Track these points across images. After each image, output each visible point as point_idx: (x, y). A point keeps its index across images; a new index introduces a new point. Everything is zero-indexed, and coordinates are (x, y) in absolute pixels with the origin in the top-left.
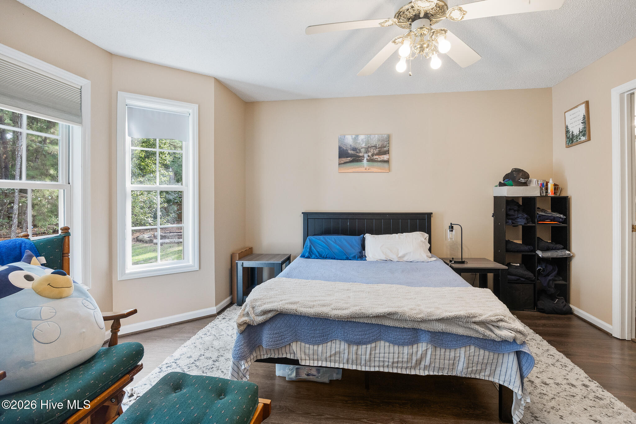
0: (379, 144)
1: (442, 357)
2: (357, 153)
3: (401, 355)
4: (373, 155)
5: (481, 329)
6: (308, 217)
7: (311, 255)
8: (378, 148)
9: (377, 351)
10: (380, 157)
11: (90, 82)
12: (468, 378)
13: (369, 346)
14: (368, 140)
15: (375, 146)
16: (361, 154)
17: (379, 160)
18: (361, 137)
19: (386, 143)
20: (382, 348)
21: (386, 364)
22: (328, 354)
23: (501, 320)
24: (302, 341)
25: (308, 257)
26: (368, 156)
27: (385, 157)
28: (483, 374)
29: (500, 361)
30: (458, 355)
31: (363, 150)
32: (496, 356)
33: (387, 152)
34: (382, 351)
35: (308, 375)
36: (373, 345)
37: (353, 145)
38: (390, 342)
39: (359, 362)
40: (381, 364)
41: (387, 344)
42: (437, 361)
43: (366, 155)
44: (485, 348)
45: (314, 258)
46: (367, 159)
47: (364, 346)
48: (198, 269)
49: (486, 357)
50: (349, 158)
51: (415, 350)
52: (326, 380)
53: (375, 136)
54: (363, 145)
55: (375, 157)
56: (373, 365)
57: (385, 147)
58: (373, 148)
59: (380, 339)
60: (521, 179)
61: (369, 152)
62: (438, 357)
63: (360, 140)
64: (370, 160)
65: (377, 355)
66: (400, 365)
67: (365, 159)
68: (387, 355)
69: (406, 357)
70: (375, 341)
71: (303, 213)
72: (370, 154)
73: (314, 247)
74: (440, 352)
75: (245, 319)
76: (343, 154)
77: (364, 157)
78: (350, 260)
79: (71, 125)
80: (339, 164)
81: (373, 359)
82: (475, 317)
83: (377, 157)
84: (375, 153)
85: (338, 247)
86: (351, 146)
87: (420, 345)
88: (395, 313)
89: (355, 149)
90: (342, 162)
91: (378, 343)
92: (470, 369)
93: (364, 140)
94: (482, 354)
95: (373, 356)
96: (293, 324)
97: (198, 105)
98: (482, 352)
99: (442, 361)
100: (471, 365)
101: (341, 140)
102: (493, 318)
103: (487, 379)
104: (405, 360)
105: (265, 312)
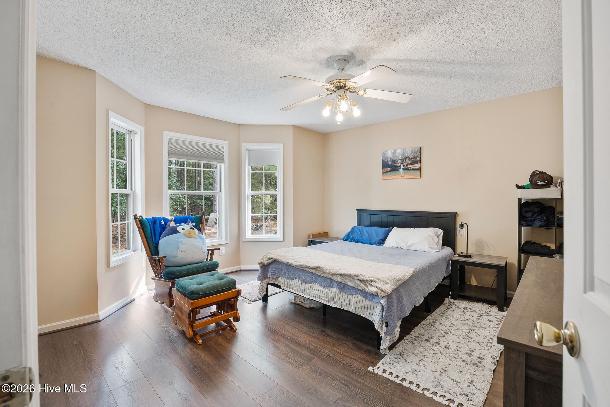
0: (412, 156)
1: (343, 298)
2: (396, 164)
3: (324, 293)
4: (407, 165)
5: (361, 285)
6: (361, 213)
7: (347, 238)
8: (412, 159)
9: (314, 288)
10: (413, 166)
11: (228, 143)
12: (356, 314)
13: (310, 285)
14: (404, 153)
15: (409, 158)
16: (398, 165)
17: (412, 168)
18: (399, 151)
19: (417, 154)
20: (316, 287)
21: (317, 296)
22: (293, 286)
23: (374, 281)
24: (284, 277)
25: (346, 240)
26: (404, 166)
27: (417, 166)
28: (365, 314)
29: (375, 308)
30: (351, 299)
31: (400, 161)
32: (372, 304)
33: (419, 162)
34: (316, 289)
35: (300, 301)
36: (312, 284)
37: (392, 158)
38: (320, 284)
39: (305, 292)
40: (315, 296)
41: (318, 285)
42: (341, 300)
43: (402, 165)
44: (365, 297)
45: (349, 241)
46: (403, 168)
47: (308, 284)
48: (283, 241)
49: (367, 304)
50: (390, 168)
51: (330, 291)
52: (308, 306)
53: (409, 150)
54: (400, 157)
55: (409, 166)
56: (311, 295)
57: (417, 158)
58: (408, 159)
59: (315, 282)
60: (538, 181)
61: (404, 162)
62: (341, 298)
63: (398, 154)
64: (406, 169)
65: (313, 291)
66: (323, 298)
67: (401, 168)
68: (317, 291)
69: (326, 294)
70: (313, 282)
71: (357, 210)
72: (405, 164)
73: (352, 235)
74: (342, 295)
75: (262, 261)
76: (385, 165)
77: (400, 167)
78: (372, 245)
79: (221, 164)
80: (382, 173)
81: (311, 292)
82: (359, 276)
83: (410, 166)
84: (409, 163)
85: (367, 235)
86: (391, 159)
87: (333, 289)
88: (319, 268)
89: (393, 161)
90: (385, 171)
91: (314, 284)
92: (357, 309)
93: (401, 153)
94: (364, 301)
95: (311, 291)
96: (281, 267)
97: (282, 144)
98: (364, 299)
99: (343, 301)
100: (357, 307)
101: (384, 155)
102: (368, 279)
103: (367, 318)
104: (325, 296)
105: (270, 259)
